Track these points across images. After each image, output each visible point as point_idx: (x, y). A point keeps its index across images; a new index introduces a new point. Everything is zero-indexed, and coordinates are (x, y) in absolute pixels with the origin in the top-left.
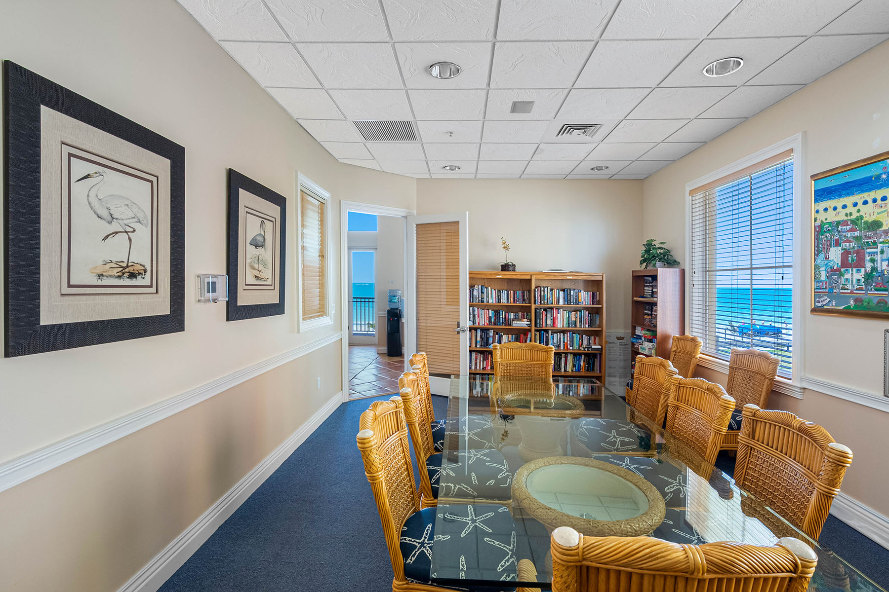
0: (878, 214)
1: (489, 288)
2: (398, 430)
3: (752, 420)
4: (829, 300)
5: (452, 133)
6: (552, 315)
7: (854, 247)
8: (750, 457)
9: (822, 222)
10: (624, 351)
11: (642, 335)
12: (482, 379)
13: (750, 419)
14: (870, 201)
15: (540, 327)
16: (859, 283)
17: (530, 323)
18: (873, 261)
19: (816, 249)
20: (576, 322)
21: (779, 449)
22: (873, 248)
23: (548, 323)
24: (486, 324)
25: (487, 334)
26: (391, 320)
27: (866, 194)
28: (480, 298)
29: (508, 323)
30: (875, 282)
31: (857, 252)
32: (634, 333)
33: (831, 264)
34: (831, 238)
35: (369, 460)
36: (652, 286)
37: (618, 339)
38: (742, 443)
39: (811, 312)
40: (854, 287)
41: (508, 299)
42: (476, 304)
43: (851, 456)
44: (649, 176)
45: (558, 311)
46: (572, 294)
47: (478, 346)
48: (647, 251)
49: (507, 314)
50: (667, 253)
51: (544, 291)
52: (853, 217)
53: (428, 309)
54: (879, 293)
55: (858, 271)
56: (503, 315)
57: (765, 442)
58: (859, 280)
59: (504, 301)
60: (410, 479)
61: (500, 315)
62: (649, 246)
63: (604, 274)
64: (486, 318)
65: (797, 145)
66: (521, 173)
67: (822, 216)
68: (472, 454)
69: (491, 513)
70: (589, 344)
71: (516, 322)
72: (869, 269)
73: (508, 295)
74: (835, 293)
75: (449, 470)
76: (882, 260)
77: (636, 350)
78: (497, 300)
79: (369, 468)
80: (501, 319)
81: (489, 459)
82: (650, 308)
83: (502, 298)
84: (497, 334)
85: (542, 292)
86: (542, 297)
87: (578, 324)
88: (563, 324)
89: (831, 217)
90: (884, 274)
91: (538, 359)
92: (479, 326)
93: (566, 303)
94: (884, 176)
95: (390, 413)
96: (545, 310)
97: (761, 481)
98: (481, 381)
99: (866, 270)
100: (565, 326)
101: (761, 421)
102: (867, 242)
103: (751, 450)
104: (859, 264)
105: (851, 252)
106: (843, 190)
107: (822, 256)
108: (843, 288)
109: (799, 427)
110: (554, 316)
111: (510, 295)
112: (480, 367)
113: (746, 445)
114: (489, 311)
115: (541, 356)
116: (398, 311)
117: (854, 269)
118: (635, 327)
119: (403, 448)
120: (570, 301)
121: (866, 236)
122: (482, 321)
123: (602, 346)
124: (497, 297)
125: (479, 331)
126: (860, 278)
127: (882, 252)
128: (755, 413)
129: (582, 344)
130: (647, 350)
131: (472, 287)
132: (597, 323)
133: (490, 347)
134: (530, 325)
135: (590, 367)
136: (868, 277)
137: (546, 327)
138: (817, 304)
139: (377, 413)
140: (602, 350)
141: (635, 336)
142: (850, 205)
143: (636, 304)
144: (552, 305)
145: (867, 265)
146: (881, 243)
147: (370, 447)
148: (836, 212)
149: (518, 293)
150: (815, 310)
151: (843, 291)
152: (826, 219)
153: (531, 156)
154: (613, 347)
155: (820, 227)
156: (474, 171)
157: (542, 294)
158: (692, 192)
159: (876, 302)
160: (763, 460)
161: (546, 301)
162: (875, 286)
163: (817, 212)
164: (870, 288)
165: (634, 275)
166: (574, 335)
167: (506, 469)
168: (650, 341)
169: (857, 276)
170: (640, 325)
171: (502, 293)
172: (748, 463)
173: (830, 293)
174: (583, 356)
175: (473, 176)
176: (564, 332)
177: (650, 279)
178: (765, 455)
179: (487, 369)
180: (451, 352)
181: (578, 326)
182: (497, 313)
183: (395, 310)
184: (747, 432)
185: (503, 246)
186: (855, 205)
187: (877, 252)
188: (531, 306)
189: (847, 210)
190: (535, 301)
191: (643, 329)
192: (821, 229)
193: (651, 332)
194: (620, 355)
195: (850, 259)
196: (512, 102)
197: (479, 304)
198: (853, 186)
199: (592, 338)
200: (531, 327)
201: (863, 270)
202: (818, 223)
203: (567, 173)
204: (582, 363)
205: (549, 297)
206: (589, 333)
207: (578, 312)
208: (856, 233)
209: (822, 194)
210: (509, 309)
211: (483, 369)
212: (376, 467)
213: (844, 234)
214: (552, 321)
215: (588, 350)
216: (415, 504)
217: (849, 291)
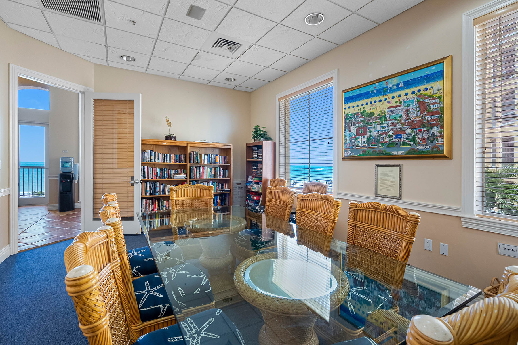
0: (373, 109)
1: (157, 152)
2: (110, 261)
3: (355, 210)
4: (351, 152)
5: (135, 22)
6: (200, 170)
7: (362, 126)
8: (355, 232)
9: (347, 114)
10: (240, 191)
11: (253, 180)
12: (151, 218)
13: (354, 209)
14: (369, 103)
15: (193, 178)
16: (364, 143)
17: (186, 176)
18: (370, 132)
19: (345, 127)
20: (214, 175)
21: (372, 223)
22: (370, 126)
23: (197, 176)
24: (154, 178)
25: (154, 185)
26: (64, 181)
27: (368, 99)
28: (149, 159)
29: (170, 177)
30: (371, 142)
31: (364, 128)
32: (247, 180)
33: (352, 134)
34: (351, 122)
35: (89, 306)
36: (257, 153)
37: (237, 185)
38: (351, 225)
39: (342, 159)
40: (362, 145)
41: (170, 160)
42: (146, 163)
43: (420, 218)
44: (254, 90)
45: (204, 168)
46: (212, 157)
47: (148, 194)
48: (256, 132)
49: (169, 170)
50: (265, 133)
51: (196, 154)
52: (362, 111)
53: (104, 167)
54: (373, 147)
55: (364, 137)
56: (166, 171)
57: (363, 221)
58: (364, 141)
59: (167, 161)
60: (124, 312)
61: (164, 171)
62: (256, 128)
63: (232, 145)
64: (153, 173)
65: (335, 76)
66: (181, 74)
67: (347, 111)
68: (171, 271)
69: (211, 319)
70: (222, 188)
71: (176, 176)
72: (368, 136)
73: (170, 157)
74: (354, 148)
75: (155, 293)
76: (374, 131)
77: (249, 190)
78: (162, 161)
79: (87, 318)
80: (165, 174)
81: (188, 272)
82: (256, 165)
83: (166, 159)
84: (162, 185)
85: (195, 155)
86: (194, 158)
87: (216, 176)
88: (207, 177)
89: (352, 111)
90: (375, 138)
91: (203, 195)
92: (148, 179)
93: (209, 162)
94: (375, 91)
95: (100, 245)
96: (196, 167)
97: (363, 245)
98: (150, 220)
99: (367, 136)
100: (208, 177)
101: (360, 210)
102: (368, 123)
103: (356, 228)
104: (365, 134)
105: (360, 128)
106: (357, 98)
107: (347, 130)
108: (357, 146)
109: (385, 209)
110: (202, 171)
111: (171, 157)
112: (149, 209)
113: (353, 225)
114: (156, 169)
115: (205, 193)
116: (71, 175)
117: (362, 136)
118: (248, 176)
119: (116, 281)
120: (211, 162)
121: (367, 120)
122: (151, 175)
123: (230, 189)
124: (162, 159)
125: (148, 183)
126: (365, 140)
127: (374, 127)
128: (357, 205)
129: (218, 189)
130: (256, 189)
131: (143, 152)
132: (227, 175)
133: (157, 194)
134: (186, 177)
135: (223, 203)
136: (368, 140)
137: (197, 178)
138: (345, 155)
139: (87, 245)
140: (230, 192)
141: (248, 182)
142: (360, 105)
143: (248, 163)
144: (200, 164)
145: (368, 134)
146: (374, 123)
147: (90, 287)
148: (354, 108)
149: (177, 156)
150: (344, 159)
151: (357, 147)
152: (349, 112)
153: (191, 60)
154: (235, 190)
155: (347, 116)
156: (146, 66)
157: (195, 156)
158: (279, 99)
159: (372, 152)
160: (363, 232)
161: (197, 161)
162: (371, 144)
163: (345, 109)
164: (369, 145)
165: (248, 146)
166: (213, 183)
167: (204, 276)
168: (257, 183)
169: (363, 139)
170: (251, 175)
171: (165, 156)
172: (355, 236)
173: (351, 149)
174: (219, 196)
175: (143, 71)
176: (207, 181)
177: (256, 148)
178: (364, 229)
179: (154, 210)
180: (126, 200)
181: (216, 178)
182: (162, 170)
183: (67, 173)
184: (353, 217)
185: (167, 123)
186: (363, 105)
187: (372, 127)
188: (187, 165)
189: (359, 108)
190: (190, 161)
191: (253, 177)
192: (347, 117)
193: (258, 179)
194: (239, 194)
195: (360, 131)
196: (190, 5)
197: (149, 163)
198: (362, 96)
199: (224, 184)
200: (187, 178)
201: (366, 136)
202: (346, 114)
203: (211, 80)
204: (218, 201)
205: (199, 158)
206: (223, 182)
207: (216, 168)
208: (363, 118)
209: (348, 100)
210: (170, 166)
211: (151, 210)
212: (98, 313)
213: (357, 119)
214: (200, 175)
215: (222, 192)
216: (131, 336)
217: (360, 147)
